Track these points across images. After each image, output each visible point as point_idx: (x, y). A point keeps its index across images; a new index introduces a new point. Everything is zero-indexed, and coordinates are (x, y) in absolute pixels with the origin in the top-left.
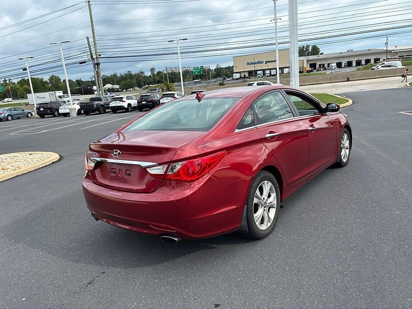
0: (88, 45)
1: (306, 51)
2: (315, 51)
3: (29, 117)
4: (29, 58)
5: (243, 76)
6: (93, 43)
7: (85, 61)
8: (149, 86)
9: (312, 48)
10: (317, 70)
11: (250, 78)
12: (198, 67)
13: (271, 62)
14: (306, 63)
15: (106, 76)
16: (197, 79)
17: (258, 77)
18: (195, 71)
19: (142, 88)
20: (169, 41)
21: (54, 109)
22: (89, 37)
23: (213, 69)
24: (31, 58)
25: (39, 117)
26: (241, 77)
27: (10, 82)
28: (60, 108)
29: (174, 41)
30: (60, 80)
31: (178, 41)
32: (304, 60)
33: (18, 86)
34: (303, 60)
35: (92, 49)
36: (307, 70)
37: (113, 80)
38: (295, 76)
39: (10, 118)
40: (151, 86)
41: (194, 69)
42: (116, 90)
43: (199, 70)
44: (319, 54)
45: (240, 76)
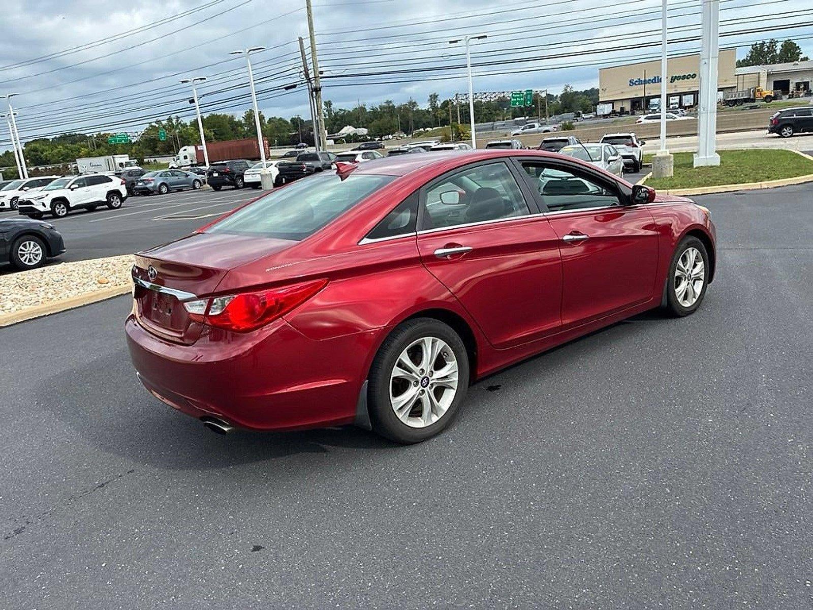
0: (300, 53)
1: (769, 52)
2: (790, 52)
3: (196, 189)
4: (198, 79)
5: (620, 109)
6: (310, 50)
7: (295, 84)
8: (424, 129)
9: (782, 47)
10: (789, 95)
11: (633, 114)
12: (521, 91)
13: (685, 78)
14: (766, 78)
15: (344, 110)
16: (522, 116)
17: (653, 110)
18: (515, 100)
19: (412, 133)
20: (450, 42)
21: (236, 175)
22: (303, 38)
23: (557, 96)
24: (201, 79)
25: (211, 189)
26: (613, 112)
27: (179, 122)
28: (246, 173)
29: (460, 40)
30: (264, 119)
31: (468, 40)
32: (761, 74)
33: (192, 130)
34: (759, 73)
35: (307, 61)
36: (764, 96)
37: (357, 119)
38: (707, 113)
39: (164, 189)
40: (428, 131)
41: (514, 95)
42: (362, 138)
43: (522, 97)
44: (799, 60)
45: (612, 109)
